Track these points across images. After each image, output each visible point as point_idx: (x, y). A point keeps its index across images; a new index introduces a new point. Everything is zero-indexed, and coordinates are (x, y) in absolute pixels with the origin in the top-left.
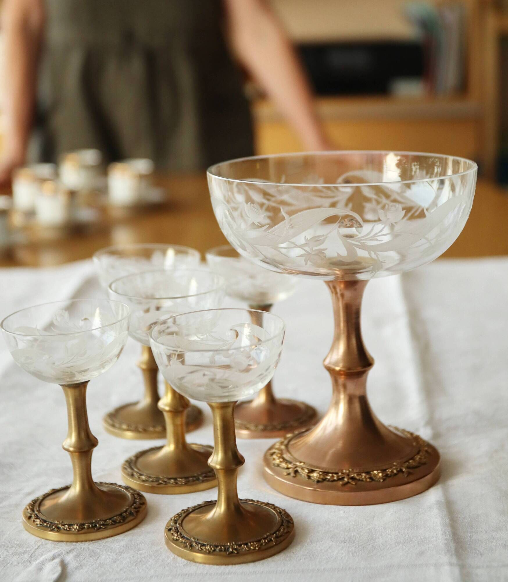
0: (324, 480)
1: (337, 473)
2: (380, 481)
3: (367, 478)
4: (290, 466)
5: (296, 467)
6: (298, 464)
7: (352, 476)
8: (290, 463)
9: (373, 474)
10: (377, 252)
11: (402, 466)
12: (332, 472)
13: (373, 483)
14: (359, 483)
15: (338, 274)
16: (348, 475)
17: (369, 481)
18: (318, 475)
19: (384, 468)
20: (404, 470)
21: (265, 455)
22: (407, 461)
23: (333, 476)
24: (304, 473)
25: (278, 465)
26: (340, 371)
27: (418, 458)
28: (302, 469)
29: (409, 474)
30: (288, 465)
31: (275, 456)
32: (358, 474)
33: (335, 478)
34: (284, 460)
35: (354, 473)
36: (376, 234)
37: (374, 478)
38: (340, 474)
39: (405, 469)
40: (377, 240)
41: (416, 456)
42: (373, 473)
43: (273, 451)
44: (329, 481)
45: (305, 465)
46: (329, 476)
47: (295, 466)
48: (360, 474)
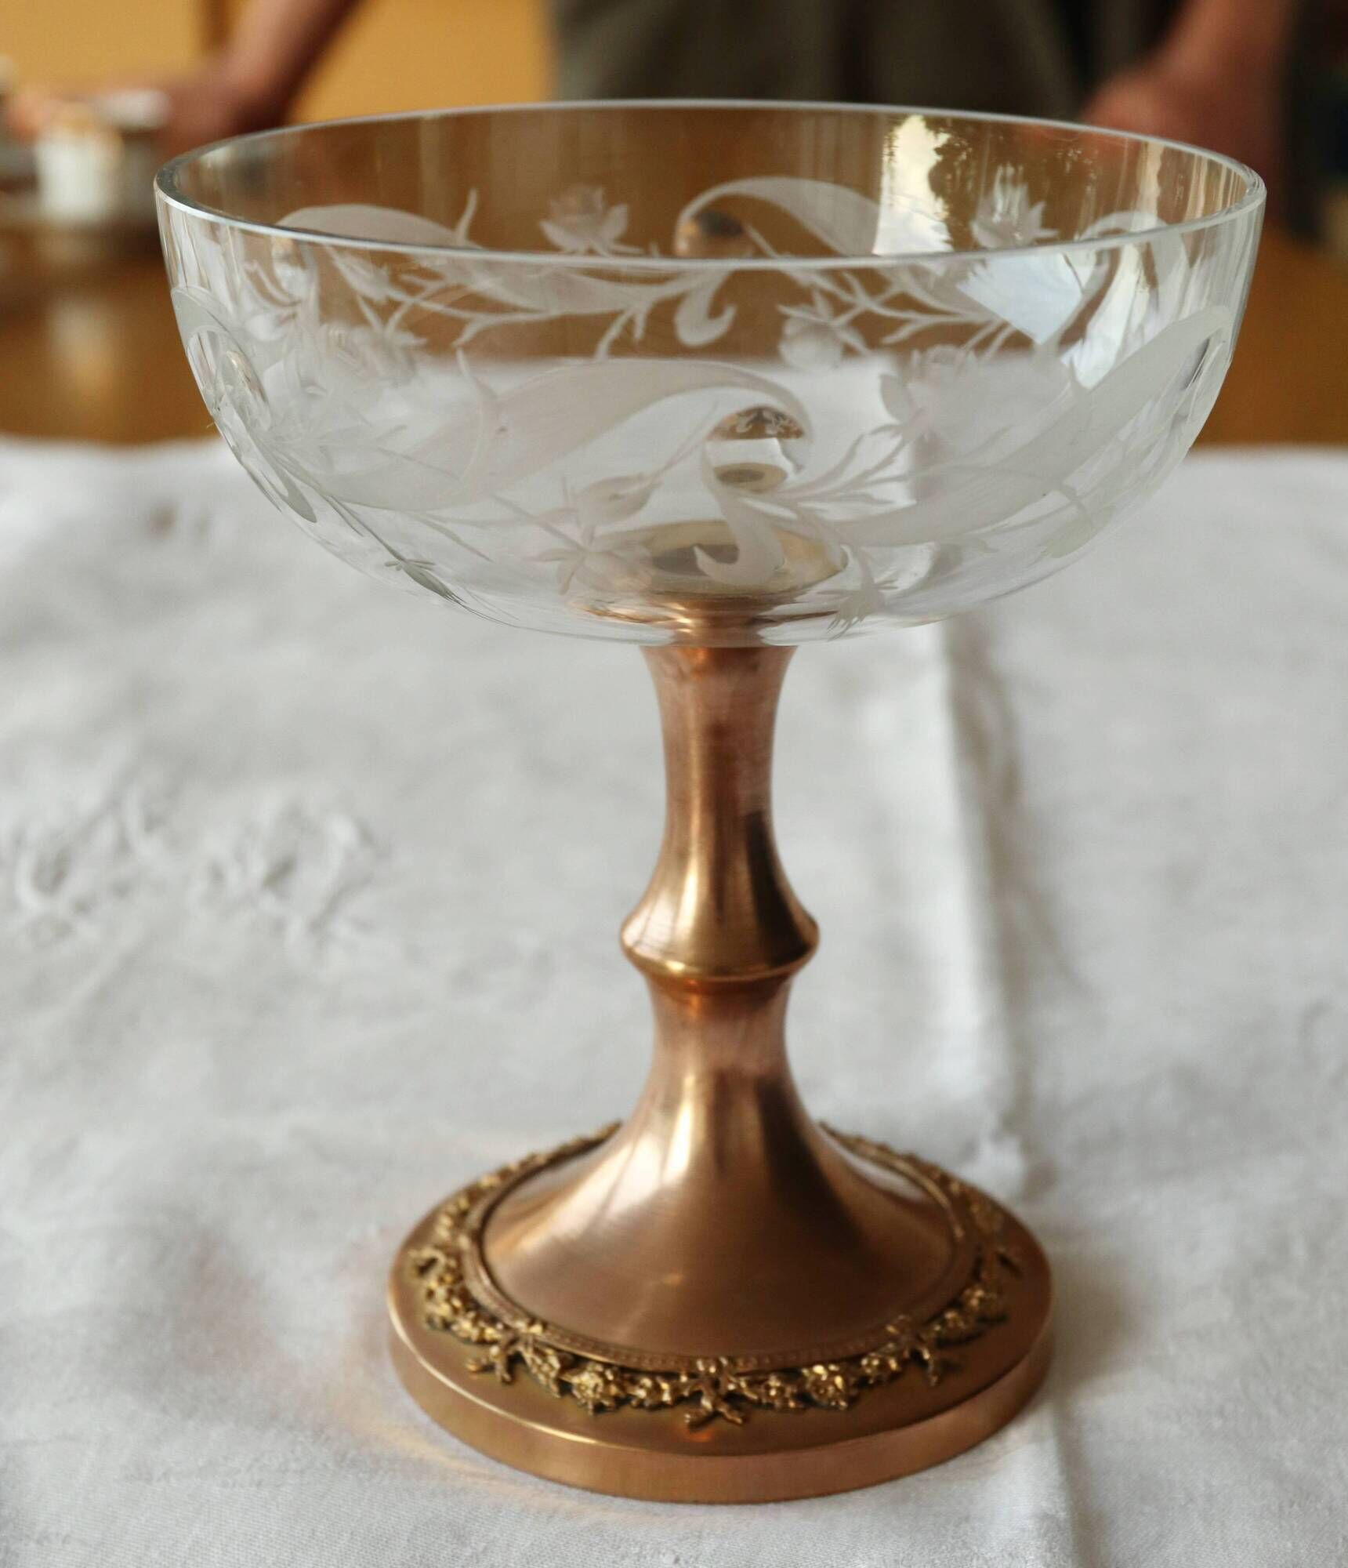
0: (621, 1401)
1: (671, 1376)
2: (837, 1407)
3: (787, 1395)
4: (490, 1333)
5: (513, 1342)
6: (521, 1325)
7: (731, 1387)
8: (493, 1320)
9: (812, 1378)
10: (863, 548)
11: (921, 1341)
12: (650, 1368)
13: (811, 1413)
14: (760, 1416)
15: (684, 626)
16: (715, 1384)
17: (796, 1410)
18: (599, 1381)
19: (852, 1350)
20: (927, 1356)
21: (398, 1273)
22: (938, 1316)
23: (657, 1389)
24: (546, 1368)
25: (447, 1325)
26: (685, 976)
27: (976, 1297)
28: (538, 1352)
29: (947, 1369)
30: (482, 1331)
31: (432, 1282)
32: (757, 1380)
33: (666, 1397)
34: (470, 1304)
35: (739, 1375)
36: (867, 473)
37: (815, 1396)
38: (684, 1379)
39: (931, 1353)
40: (869, 499)
41: (968, 1292)
42: (812, 1372)
43: (428, 1253)
44: (641, 1404)
45: (548, 1334)
46: (642, 1387)
47: (510, 1335)
48: (761, 1377)
